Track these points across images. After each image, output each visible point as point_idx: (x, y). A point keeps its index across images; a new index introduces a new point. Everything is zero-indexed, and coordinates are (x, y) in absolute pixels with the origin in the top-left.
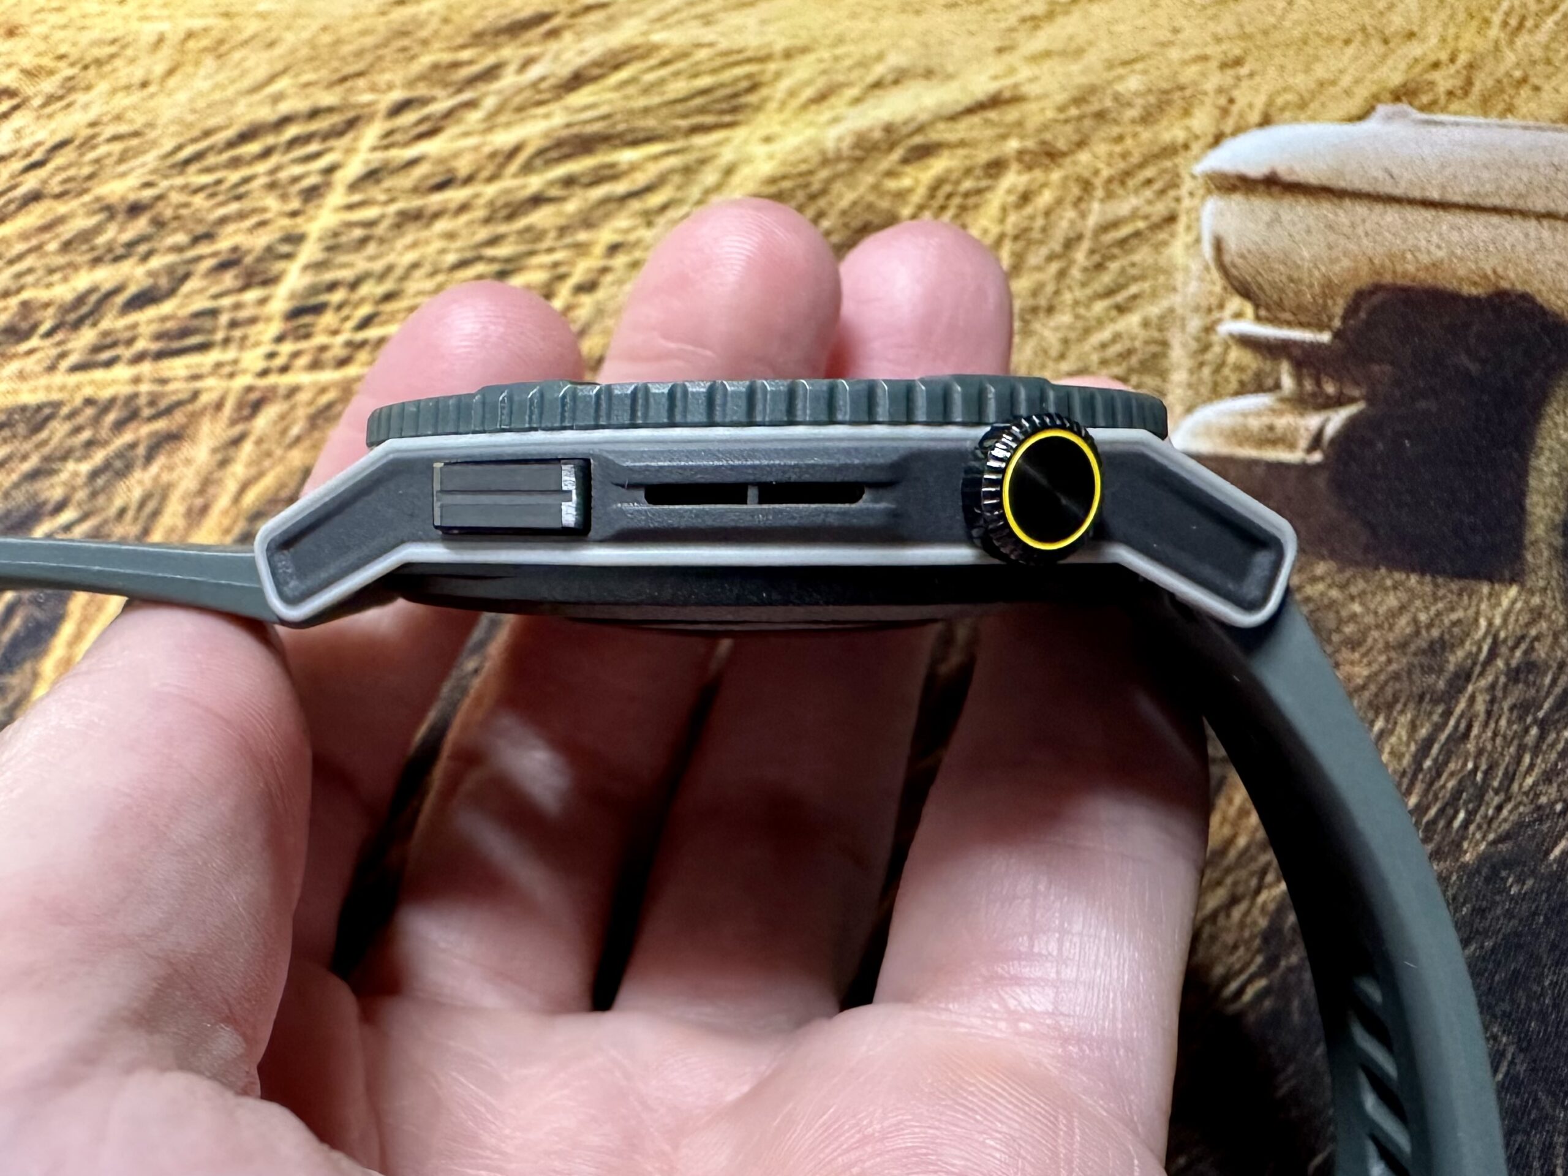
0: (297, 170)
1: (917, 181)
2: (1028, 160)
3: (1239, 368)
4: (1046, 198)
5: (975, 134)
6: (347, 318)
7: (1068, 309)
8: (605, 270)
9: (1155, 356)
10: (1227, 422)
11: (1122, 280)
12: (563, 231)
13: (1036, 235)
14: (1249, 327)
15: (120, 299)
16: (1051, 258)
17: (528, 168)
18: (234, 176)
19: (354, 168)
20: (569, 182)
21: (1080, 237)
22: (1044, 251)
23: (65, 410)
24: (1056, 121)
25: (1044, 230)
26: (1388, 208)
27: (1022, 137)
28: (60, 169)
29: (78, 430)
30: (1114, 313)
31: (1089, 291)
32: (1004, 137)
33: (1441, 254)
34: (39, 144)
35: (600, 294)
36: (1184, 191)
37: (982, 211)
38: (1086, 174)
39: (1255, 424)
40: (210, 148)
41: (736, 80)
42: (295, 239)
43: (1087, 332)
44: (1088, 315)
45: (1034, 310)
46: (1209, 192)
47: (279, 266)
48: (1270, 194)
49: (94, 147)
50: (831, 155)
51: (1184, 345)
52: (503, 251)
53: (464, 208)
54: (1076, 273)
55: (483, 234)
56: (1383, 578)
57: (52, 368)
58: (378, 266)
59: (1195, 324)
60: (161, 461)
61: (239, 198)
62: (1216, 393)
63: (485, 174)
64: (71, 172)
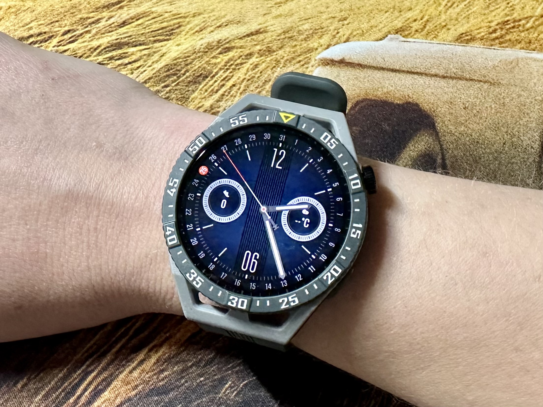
1: (222, 60)
2: (261, 53)
5: (246, 44)
13: (255, 79)
16: (257, 87)
17: (99, 54)
20: (111, 58)
24: (275, 40)
25: (259, 77)
27: (262, 45)
32: (256, 45)
41: (174, 24)
46: (319, 65)
48: (340, 66)
50: (197, 50)
63: (87, 55)
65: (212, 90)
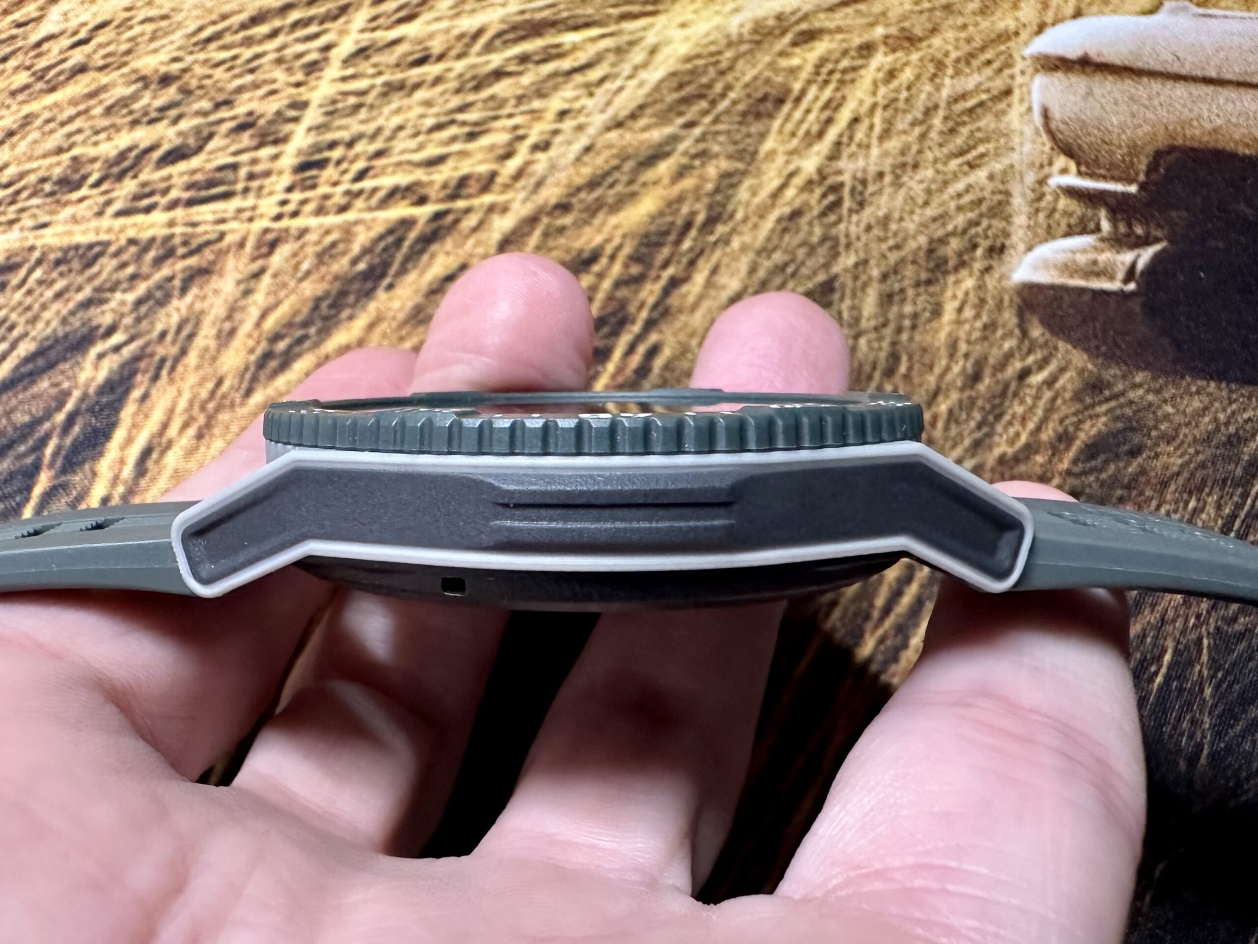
0: (300, 48)
1: (805, 60)
2: (893, 44)
3: (1067, 214)
4: (908, 75)
5: (849, 22)
6: (345, 172)
7: (929, 165)
8: (556, 132)
9: (1000, 203)
10: (1061, 258)
11: (972, 143)
12: (520, 99)
13: (901, 105)
14: (1072, 180)
15: (156, 155)
16: (913, 124)
17: (489, 48)
18: (248, 53)
19: (347, 47)
20: (524, 59)
21: (936, 107)
22: (909, 118)
23: (112, 249)
24: (912, 12)
25: (907, 100)
26: (1177, 85)
27: (887, 26)
28: (101, 46)
29: (123, 265)
30: (966, 168)
31: (945, 150)
32: (872, 25)
33: (1219, 122)
34: (84, 24)
35: (552, 152)
36: (1016, 70)
37: (857, 84)
38: (939, 55)
39: (1082, 259)
40: (227, 29)
42: (301, 105)
43: (946, 183)
44: (945, 169)
45: (904, 165)
46: (1037, 71)
47: (287, 128)
48: (1084, 72)
49: (131, 28)
50: (734, 38)
51: (1024, 195)
52: (472, 116)
53: (438, 80)
54: (933, 135)
55: (456, 101)
56: (1189, 385)
57: (100, 214)
58: (370, 128)
59: (1031, 178)
60: (194, 291)
61: (252, 71)
62: (1050, 234)
63: (454, 53)
64: (111, 48)
65: (808, 133)
